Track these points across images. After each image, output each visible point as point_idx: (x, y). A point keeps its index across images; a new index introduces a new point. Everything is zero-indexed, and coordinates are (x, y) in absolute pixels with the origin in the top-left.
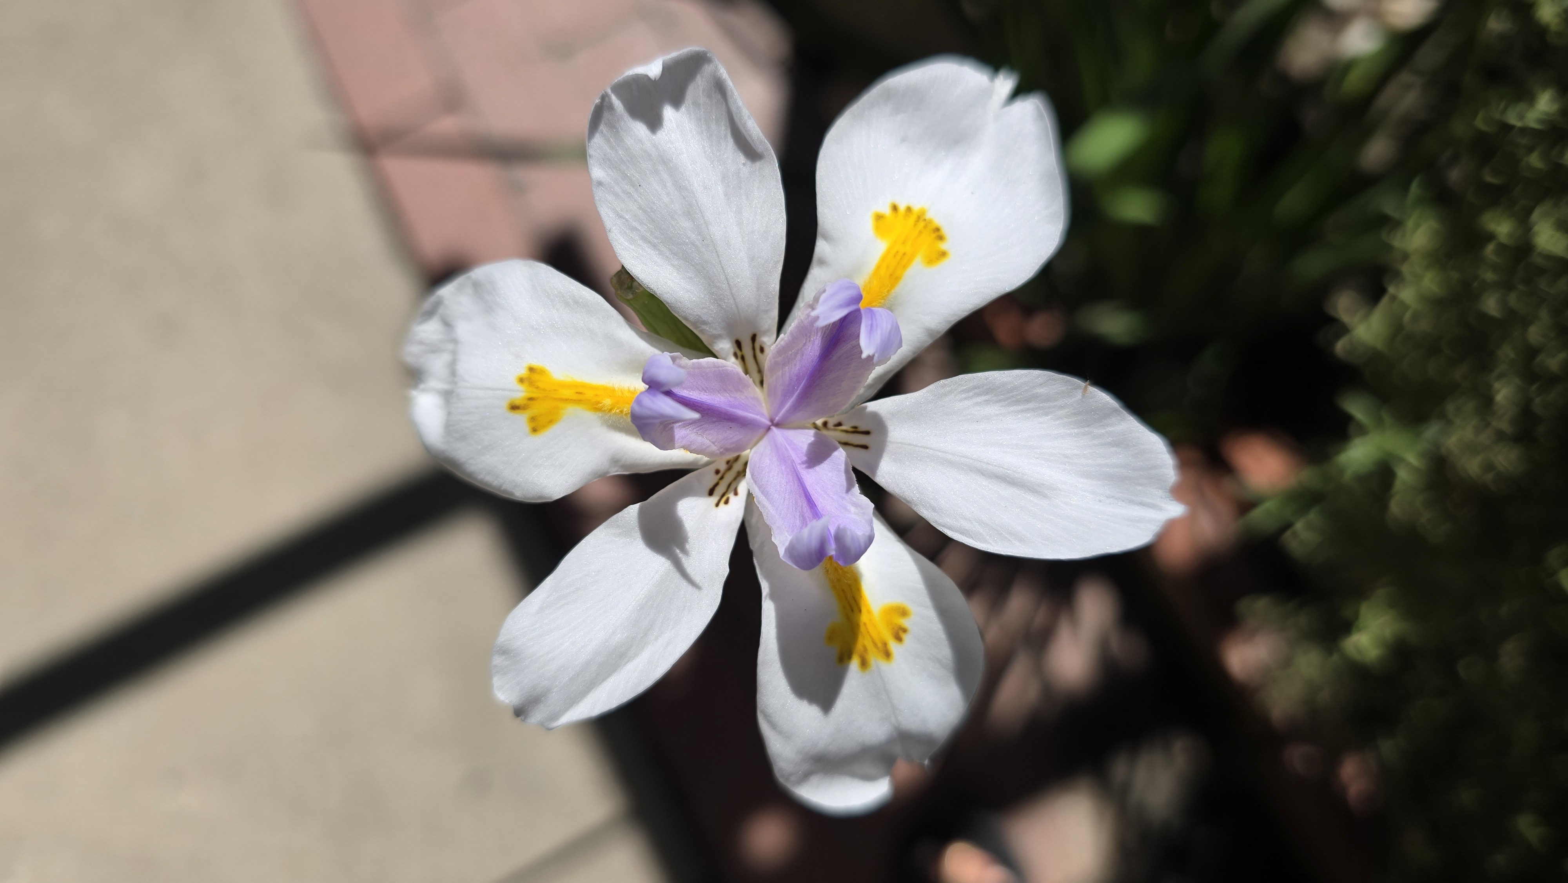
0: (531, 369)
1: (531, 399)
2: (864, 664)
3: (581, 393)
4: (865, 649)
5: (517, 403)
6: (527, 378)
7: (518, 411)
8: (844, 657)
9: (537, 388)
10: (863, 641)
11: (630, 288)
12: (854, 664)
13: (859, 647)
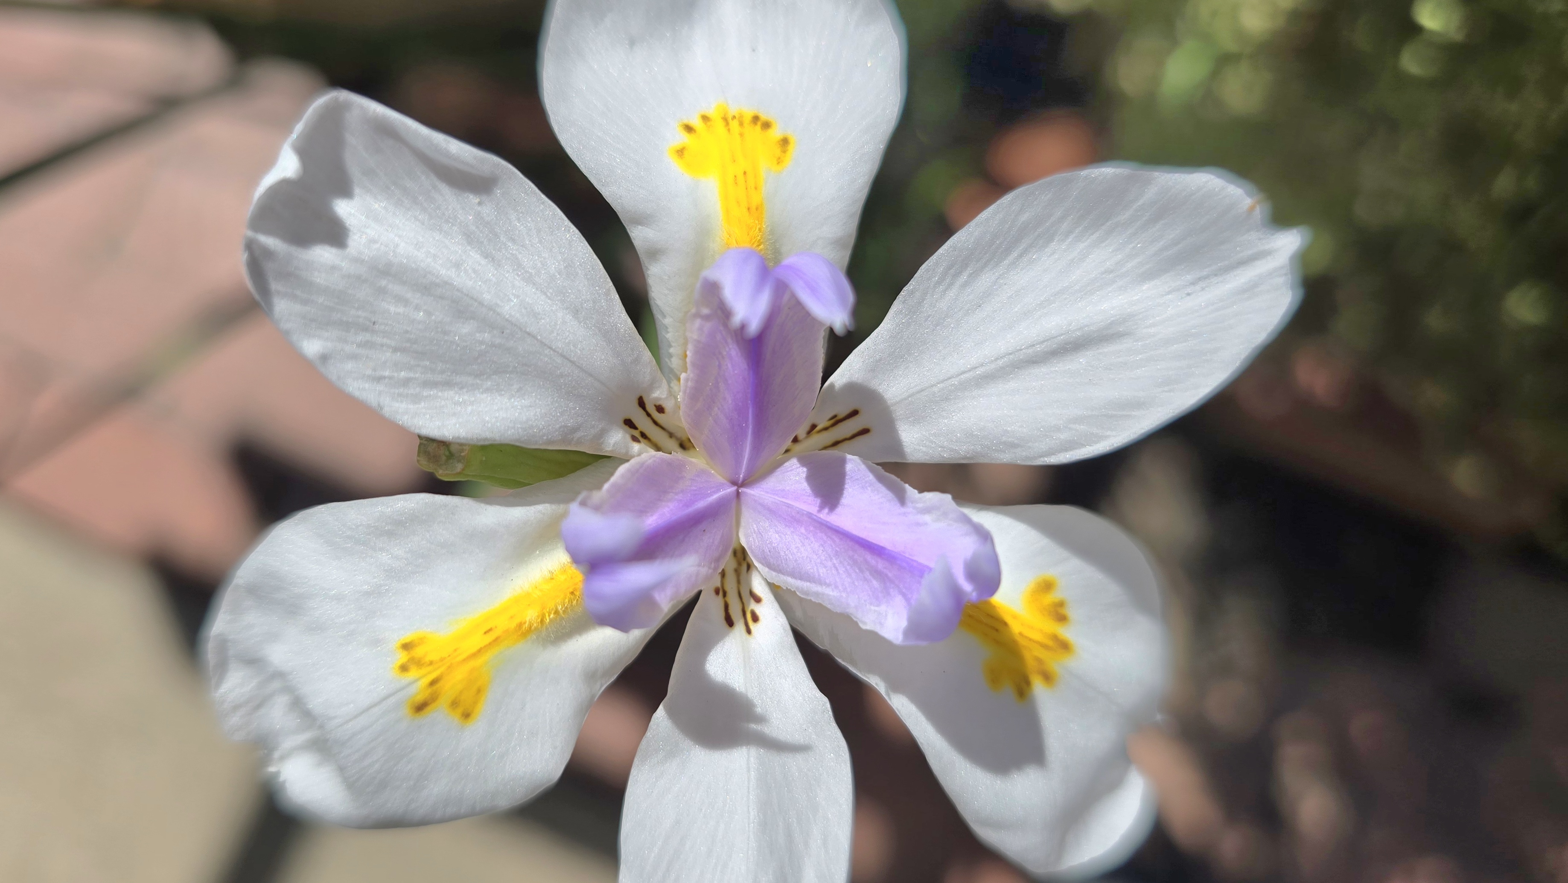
0: (406, 647)
1: (433, 683)
2: (1047, 677)
3: (490, 630)
4: (1039, 661)
5: (420, 698)
6: (408, 661)
7: (428, 709)
8: (1023, 688)
9: (431, 663)
10: (1031, 655)
11: (451, 456)
12: (1038, 687)
13: (1030, 663)
